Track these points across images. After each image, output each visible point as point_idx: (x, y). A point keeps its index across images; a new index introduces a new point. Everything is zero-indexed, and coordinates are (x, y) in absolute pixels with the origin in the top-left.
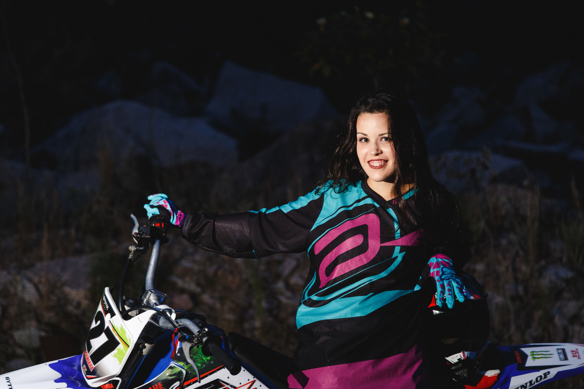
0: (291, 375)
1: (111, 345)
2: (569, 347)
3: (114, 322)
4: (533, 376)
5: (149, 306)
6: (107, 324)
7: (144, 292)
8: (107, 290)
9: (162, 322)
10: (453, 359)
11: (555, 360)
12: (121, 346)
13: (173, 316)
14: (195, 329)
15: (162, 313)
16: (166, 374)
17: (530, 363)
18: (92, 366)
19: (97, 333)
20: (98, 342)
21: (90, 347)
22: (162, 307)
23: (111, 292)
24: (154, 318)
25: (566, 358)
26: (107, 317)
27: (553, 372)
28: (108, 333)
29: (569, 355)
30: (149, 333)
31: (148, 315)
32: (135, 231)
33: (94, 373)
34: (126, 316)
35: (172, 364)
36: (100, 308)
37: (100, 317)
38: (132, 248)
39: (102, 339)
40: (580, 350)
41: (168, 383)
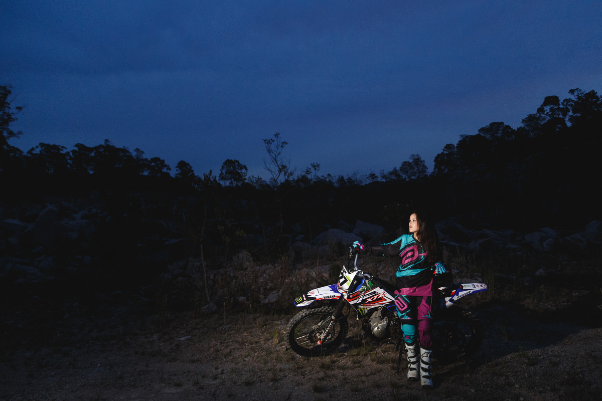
0: (396, 290)
1: (346, 281)
2: (475, 284)
3: (346, 275)
4: (466, 292)
5: (355, 271)
6: (344, 275)
7: (354, 267)
8: (344, 266)
9: (359, 275)
11: (472, 288)
12: (348, 281)
13: (362, 273)
14: (369, 277)
16: (360, 289)
17: (464, 288)
18: (340, 287)
19: (341, 278)
20: (342, 280)
21: (339, 282)
22: (359, 271)
23: (345, 267)
24: (357, 273)
26: (344, 274)
27: (472, 291)
28: (345, 278)
29: (476, 286)
30: (356, 278)
31: (355, 273)
32: (351, 251)
33: (341, 289)
34: (349, 273)
35: (362, 286)
36: (342, 271)
37: (342, 273)
38: (350, 255)
40: (479, 285)
41: (361, 292)
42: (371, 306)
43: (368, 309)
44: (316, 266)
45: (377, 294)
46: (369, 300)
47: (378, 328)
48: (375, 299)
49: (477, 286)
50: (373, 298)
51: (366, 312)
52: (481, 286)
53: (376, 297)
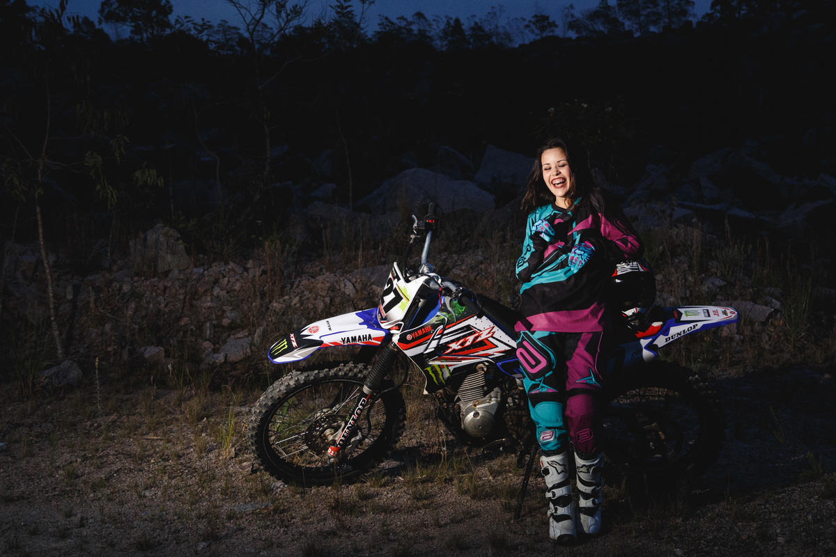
0: (519, 322)
1: (398, 299)
2: (711, 309)
3: (400, 284)
4: (686, 327)
5: (423, 274)
6: (395, 286)
7: (420, 265)
8: (395, 264)
9: (432, 285)
10: (629, 313)
11: (702, 316)
12: (404, 300)
13: (440, 281)
14: (453, 288)
15: (431, 279)
16: (433, 320)
17: (684, 318)
18: (384, 314)
19: (387, 292)
20: (388, 298)
21: (383, 302)
22: (432, 274)
23: (398, 265)
24: (427, 282)
25: (709, 316)
26: (395, 282)
27: (700, 325)
28: (396, 292)
29: (711, 314)
30: (423, 291)
31: (421, 280)
32: (415, 225)
33: (385, 319)
34: (407, 281)
35: (438, 313)
36: (390, 276)
37: (390, 282)
38: (413, 236)
39: (392, 296)
40: (720, 310)
41: (435, 326)
42: (460, 360)
43: (451, 368)
44: (357, 268)
45: (475, 332)
46: (455, 346)
47: (476, 414)
48: (468, 344)
49: (716, 313)
50: (465, 342)
51: (447, 375)
52: (725, 313)
53: (471, 338)
